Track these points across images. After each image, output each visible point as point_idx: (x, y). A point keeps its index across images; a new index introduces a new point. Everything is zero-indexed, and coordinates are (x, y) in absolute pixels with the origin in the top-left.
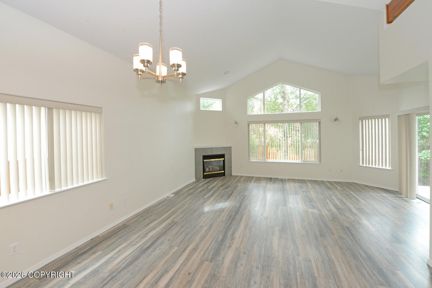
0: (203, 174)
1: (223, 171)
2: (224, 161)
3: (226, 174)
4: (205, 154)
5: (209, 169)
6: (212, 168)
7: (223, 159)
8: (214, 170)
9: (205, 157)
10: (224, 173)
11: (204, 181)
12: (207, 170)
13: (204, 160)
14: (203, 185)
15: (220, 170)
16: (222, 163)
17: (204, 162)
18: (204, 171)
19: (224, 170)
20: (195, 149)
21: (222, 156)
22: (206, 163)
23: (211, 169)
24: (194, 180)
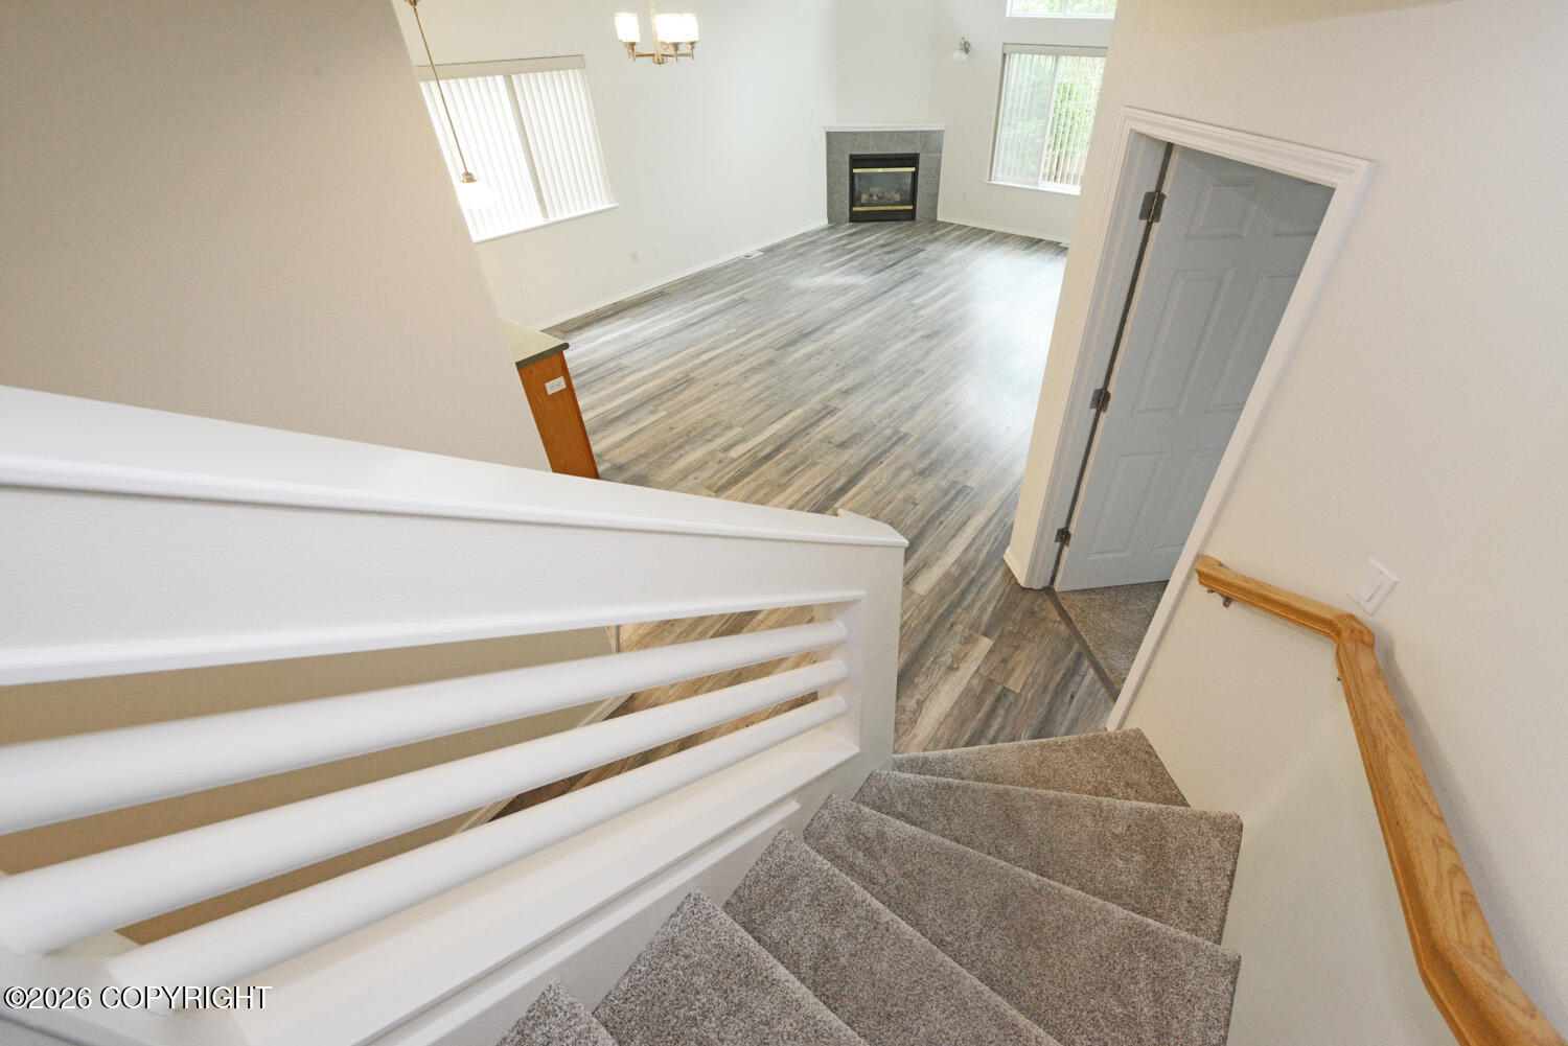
0: (851, 211)
1: (911, 207)
2: (915, 175)
3: (917, 217)
4: (856, 152)
5: (871, 196)
6: (880, 195)
7: (913, 169)
8: (882, 201)
9: (857, 161)
10: (914, 211)
11: (849, 228)
12: (864, 198)
13: (855, 171)
14: (840, 239)
15: (901, 203)
16: (909, 181)
17: (852, 176)
18: (854, 201)
19: (913, 202)
20: (828, 133)
21: (912, 160)
22: (860, 179)
23: (875, 198)
24: (824, 222)
